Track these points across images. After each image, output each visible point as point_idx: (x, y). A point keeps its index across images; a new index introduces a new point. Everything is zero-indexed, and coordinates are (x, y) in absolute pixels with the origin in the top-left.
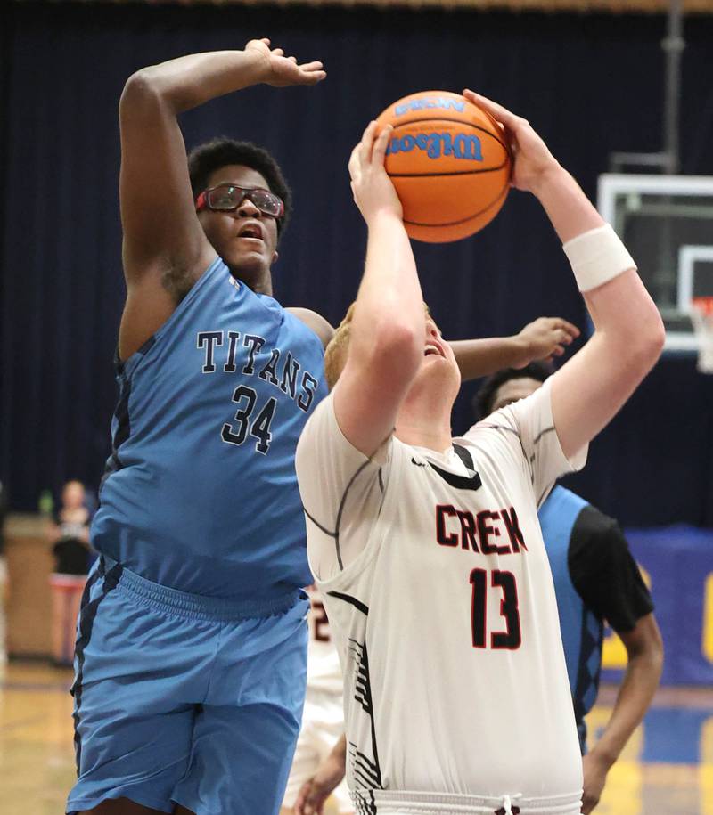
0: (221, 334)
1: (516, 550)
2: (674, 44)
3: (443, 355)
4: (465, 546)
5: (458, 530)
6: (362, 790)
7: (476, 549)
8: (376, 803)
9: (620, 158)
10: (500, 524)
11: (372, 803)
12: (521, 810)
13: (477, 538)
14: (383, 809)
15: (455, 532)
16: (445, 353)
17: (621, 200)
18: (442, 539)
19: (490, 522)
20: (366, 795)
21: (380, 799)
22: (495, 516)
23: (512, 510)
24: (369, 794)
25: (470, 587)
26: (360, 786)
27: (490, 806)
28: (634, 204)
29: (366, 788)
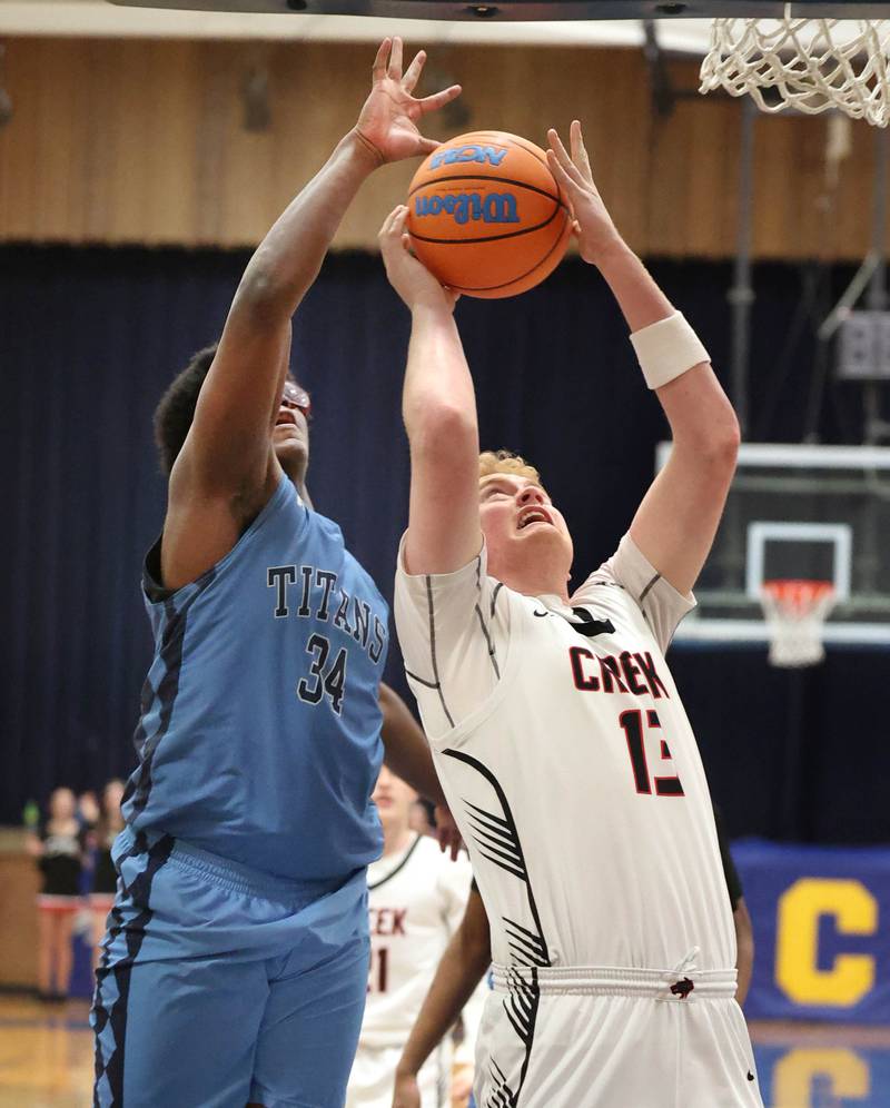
0: (293, 568)
1: (657, 695)
2: (742, 295)
3: (550, 521)
4: (609, 689)
5: (598, 674)
6: (520, 967)
7: (623, 689)
8: (540, 982)
11: (535, 982)
12: (696, 985)
13: (623, 679)
14: (548, 991)
15: (595, 675)
16: (553, 519)
18: (581, 684)
19: (634, 662)
20: (526, 973)
21: (545, 978)
23: (648, 655)
24: (531, 973)
25: (622, 732)
26: (517, 962)
27: (664, 980)
29: (527, 965)
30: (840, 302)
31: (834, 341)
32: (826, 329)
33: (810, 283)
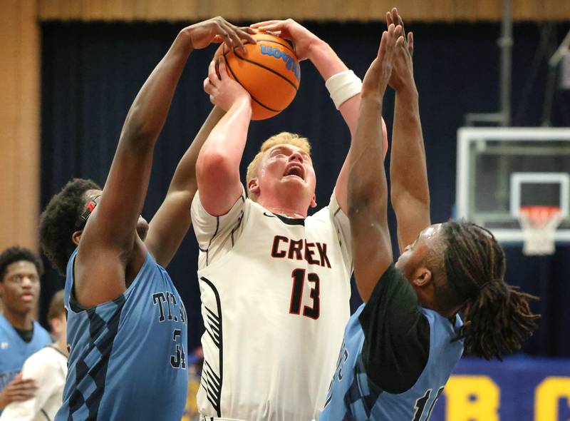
1: (323, 265)
2: (506, 41)
4: (292, 257)
5: (287, 249)
7: (300, 257)
9: (472, 117)
10: (315, 249)
15: (285, 250)
17: (473, 145)
18: (275, 254)
19: (311, 249)
22: (312, 245)
23: (325, 245)
25: (292, 280)
28: (481, 147)
30: (562, 44)
31: (559, 67)
32: (554, 60)
33: (545, 34)
